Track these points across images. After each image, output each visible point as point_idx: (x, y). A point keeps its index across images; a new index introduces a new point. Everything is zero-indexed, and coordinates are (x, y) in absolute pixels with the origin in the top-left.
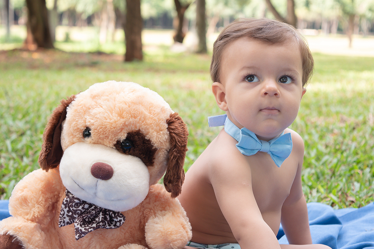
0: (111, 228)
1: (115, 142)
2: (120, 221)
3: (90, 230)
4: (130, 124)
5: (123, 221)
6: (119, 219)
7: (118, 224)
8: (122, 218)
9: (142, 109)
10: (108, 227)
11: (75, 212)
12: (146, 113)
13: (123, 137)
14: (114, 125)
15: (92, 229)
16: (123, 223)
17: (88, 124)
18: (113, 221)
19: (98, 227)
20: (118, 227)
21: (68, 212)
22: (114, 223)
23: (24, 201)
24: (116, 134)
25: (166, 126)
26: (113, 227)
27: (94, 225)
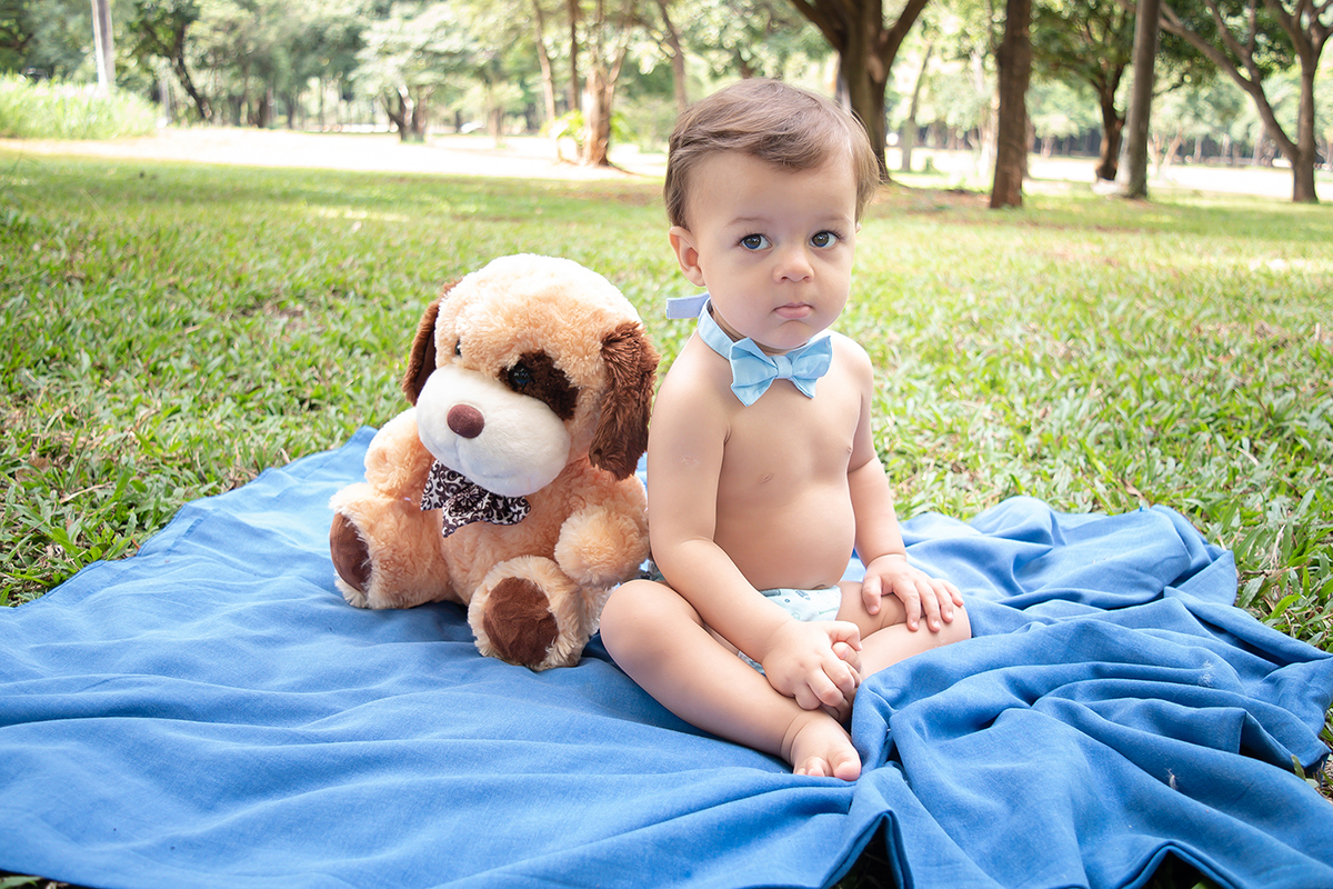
0: (502, 524)
1: (497, 370)
2: (520, 512)
3: (460, 523)
4: (525, 336)
5: (523, 513)
6: (518, 508)
7: (515, 519)
8: (523, 509)
9: (553, 311)
10: (496, 521)
11: (447, 487)
12: (560, 319)
13: (511, 361)
14: (494, 338)
15: (463, 522)
16: (524, 517)
17: (457, 332)
18: (510, 511)
19: (474, 520)
20: (514, 522)
21: (439, 485)
22: (510, 515)
23: (382, 457)
24: (499, 356)
25: (600, 346)
26: (506, 522)
27: (469, 516)
